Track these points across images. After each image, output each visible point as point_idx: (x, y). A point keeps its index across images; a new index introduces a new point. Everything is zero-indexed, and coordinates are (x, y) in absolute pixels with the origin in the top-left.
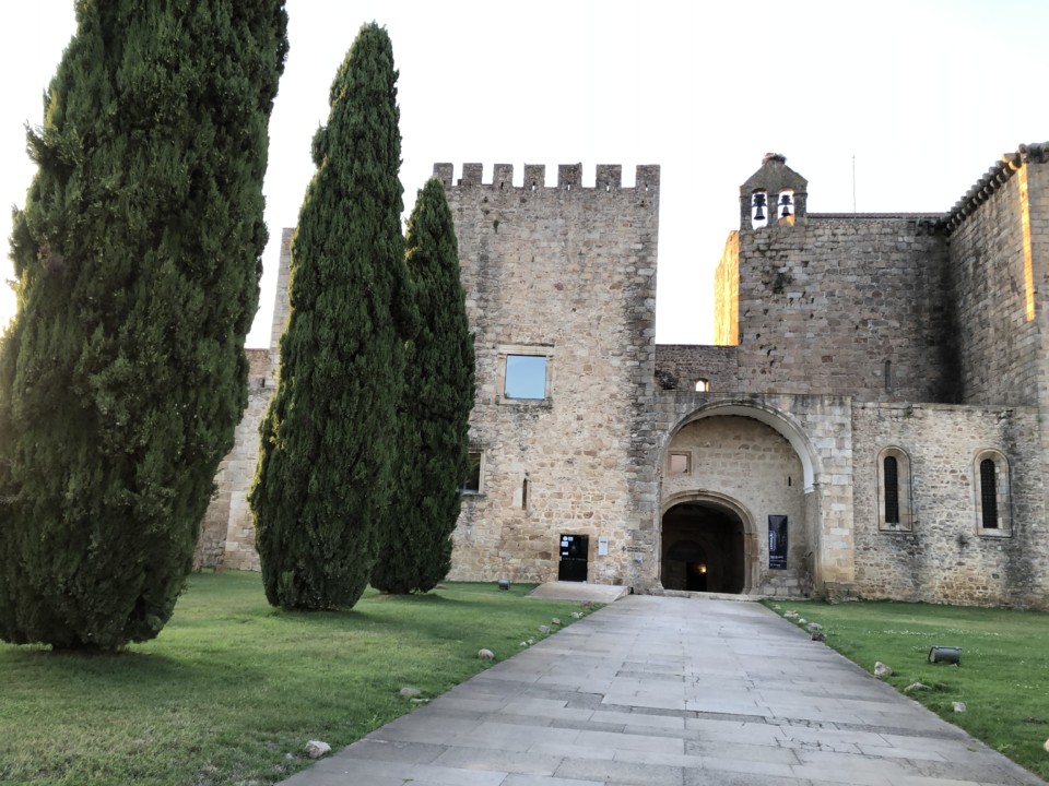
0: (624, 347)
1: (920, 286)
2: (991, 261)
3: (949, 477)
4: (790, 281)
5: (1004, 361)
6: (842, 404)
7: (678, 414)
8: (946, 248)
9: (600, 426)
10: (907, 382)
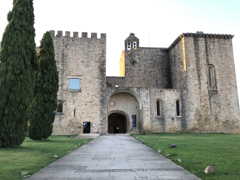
0: (99, 76)
1: (163, 64)
2: (177, 58)
3: (170, 105)
4: (136, 62)
5: (180, 80)
6: (147, 89)
7: (111, 92)
8: (168, 55)
9: (93, 95)
10: (161, 85)
